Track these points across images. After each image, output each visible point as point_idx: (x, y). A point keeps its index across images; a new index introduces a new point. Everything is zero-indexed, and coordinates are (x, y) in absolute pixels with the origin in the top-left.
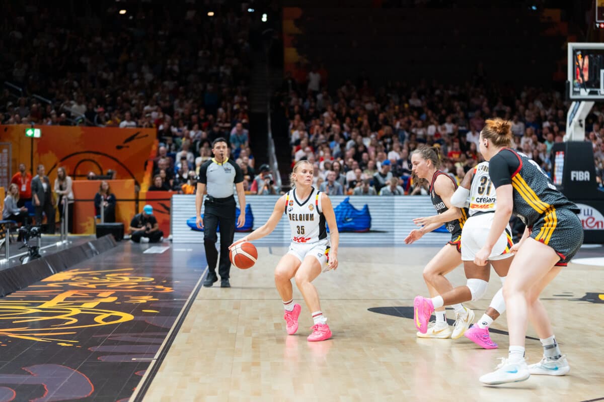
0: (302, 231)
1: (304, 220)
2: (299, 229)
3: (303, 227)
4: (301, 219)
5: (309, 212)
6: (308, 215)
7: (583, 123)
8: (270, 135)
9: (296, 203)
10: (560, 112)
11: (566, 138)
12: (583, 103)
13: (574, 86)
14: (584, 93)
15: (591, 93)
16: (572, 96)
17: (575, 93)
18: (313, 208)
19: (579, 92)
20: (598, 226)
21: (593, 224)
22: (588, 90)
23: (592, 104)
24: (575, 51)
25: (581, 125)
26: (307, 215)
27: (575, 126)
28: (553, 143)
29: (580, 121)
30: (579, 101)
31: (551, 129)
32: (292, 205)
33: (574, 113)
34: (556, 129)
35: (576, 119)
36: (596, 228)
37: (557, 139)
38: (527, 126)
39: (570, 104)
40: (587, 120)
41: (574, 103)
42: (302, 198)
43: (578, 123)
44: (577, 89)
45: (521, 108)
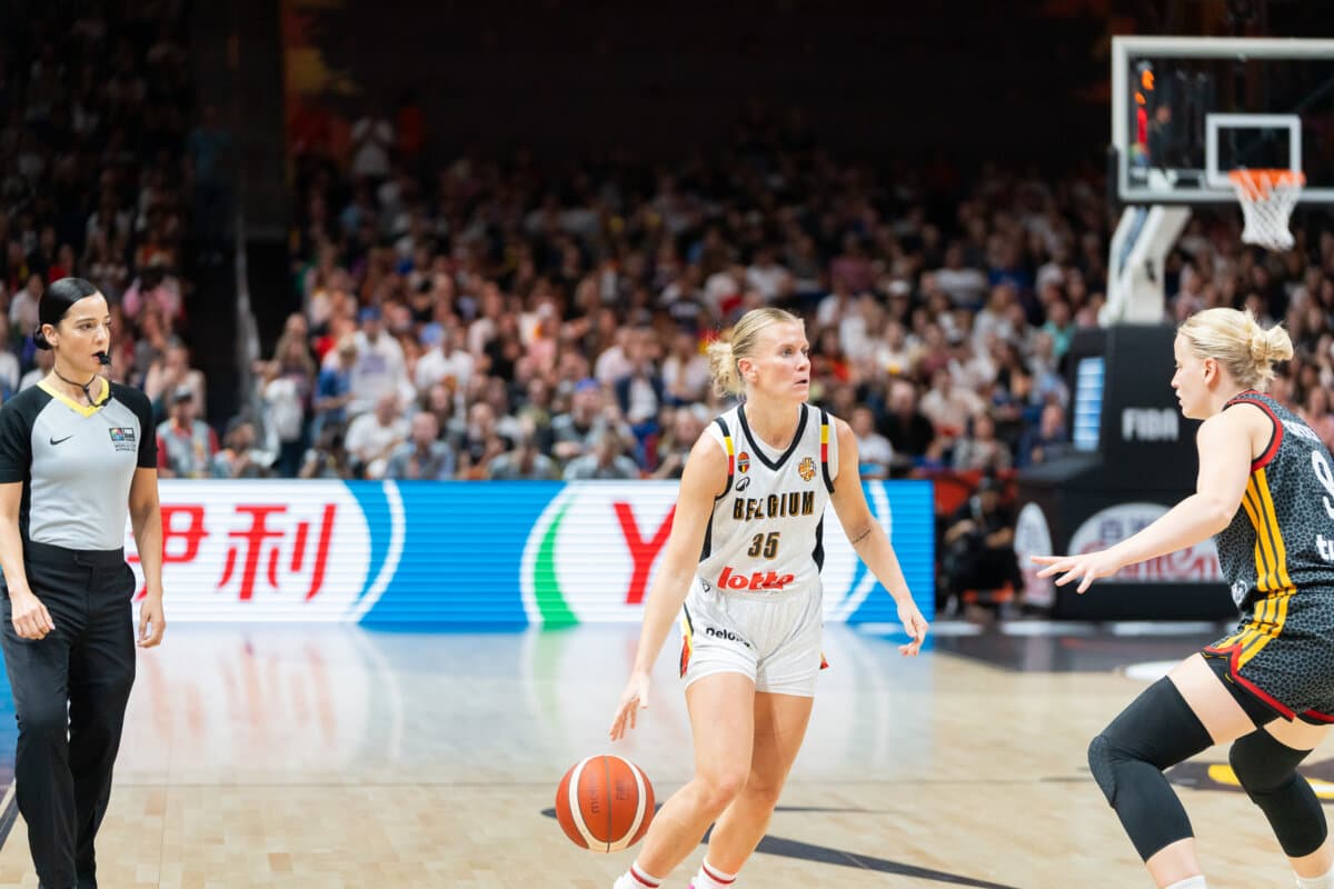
0: (770, 547)
1: (782, 513)
2: (758, 544)
3: (777, 534)
4: (771, 514)
5: (801, 487)
6: (797, 494)
7: (1159, 271)
8: (243, 303)
9: (759, 462)
10: (1091, 241)
11: (1108, 314)
12: (1157, 213)
13: (1132, 163)
14: (1161, 183)
15: (1182, 183)
16: (1125, 192)
17: (1135, 182)
18: (812, 473)
19: (1144, 182)
20: (1202, 570)
21: (1189, 564)
22: (1172, 175)
23: (1180, 216)
24: (1134, 62)
25: (1152, 277)
26: (794, 497)
27: (1135, 281)
28: (1070, 331)
29: (1149, 265)
30: (1146, 206)
31: (1062, 291)
32: (747, 467)
33: (1131, 241)
34: (1076, 289)
35: (1136, 260)
36: (1195, 576)
37: (1083, 320)
38: (993, 277)
39: (1119, 215)
40: (1169, 260)
41: (1130, 215)
42: (775, 442)
43: (1143, 272)
44: (1139, 172)
45: (977, 227)
